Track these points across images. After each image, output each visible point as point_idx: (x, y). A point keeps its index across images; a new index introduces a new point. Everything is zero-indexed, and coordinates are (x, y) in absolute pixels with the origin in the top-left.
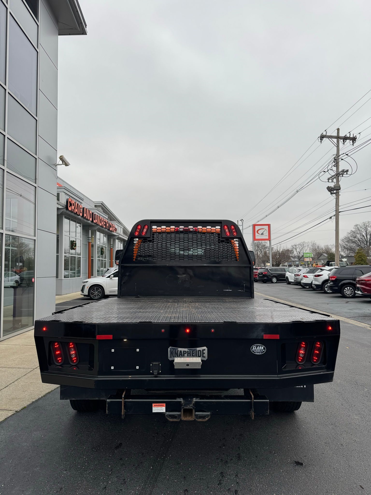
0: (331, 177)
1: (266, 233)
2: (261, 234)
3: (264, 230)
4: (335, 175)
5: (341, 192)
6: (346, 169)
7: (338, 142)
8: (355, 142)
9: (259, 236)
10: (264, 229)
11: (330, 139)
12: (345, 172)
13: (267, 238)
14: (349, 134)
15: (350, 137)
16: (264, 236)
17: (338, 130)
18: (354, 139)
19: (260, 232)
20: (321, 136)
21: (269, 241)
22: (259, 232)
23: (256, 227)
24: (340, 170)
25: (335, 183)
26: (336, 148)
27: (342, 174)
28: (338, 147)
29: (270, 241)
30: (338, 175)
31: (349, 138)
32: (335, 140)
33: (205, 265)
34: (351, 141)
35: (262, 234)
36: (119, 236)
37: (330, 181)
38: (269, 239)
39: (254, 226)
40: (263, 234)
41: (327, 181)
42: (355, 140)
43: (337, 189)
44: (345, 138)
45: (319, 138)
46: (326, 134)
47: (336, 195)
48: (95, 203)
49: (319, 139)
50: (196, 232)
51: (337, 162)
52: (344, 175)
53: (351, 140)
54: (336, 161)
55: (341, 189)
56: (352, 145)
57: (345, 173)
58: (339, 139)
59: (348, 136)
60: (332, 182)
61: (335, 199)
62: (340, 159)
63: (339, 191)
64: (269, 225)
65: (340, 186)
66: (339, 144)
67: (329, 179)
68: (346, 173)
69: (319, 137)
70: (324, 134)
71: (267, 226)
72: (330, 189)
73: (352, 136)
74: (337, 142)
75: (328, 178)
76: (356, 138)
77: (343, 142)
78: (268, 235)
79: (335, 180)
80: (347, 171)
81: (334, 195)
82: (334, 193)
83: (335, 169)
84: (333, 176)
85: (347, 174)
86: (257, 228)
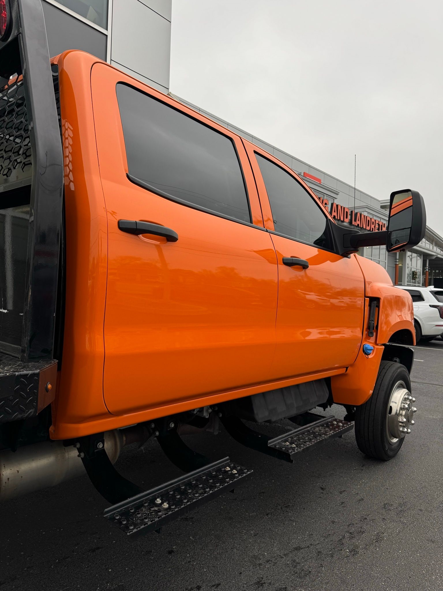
36: (438, 256)
48: (381, 203)
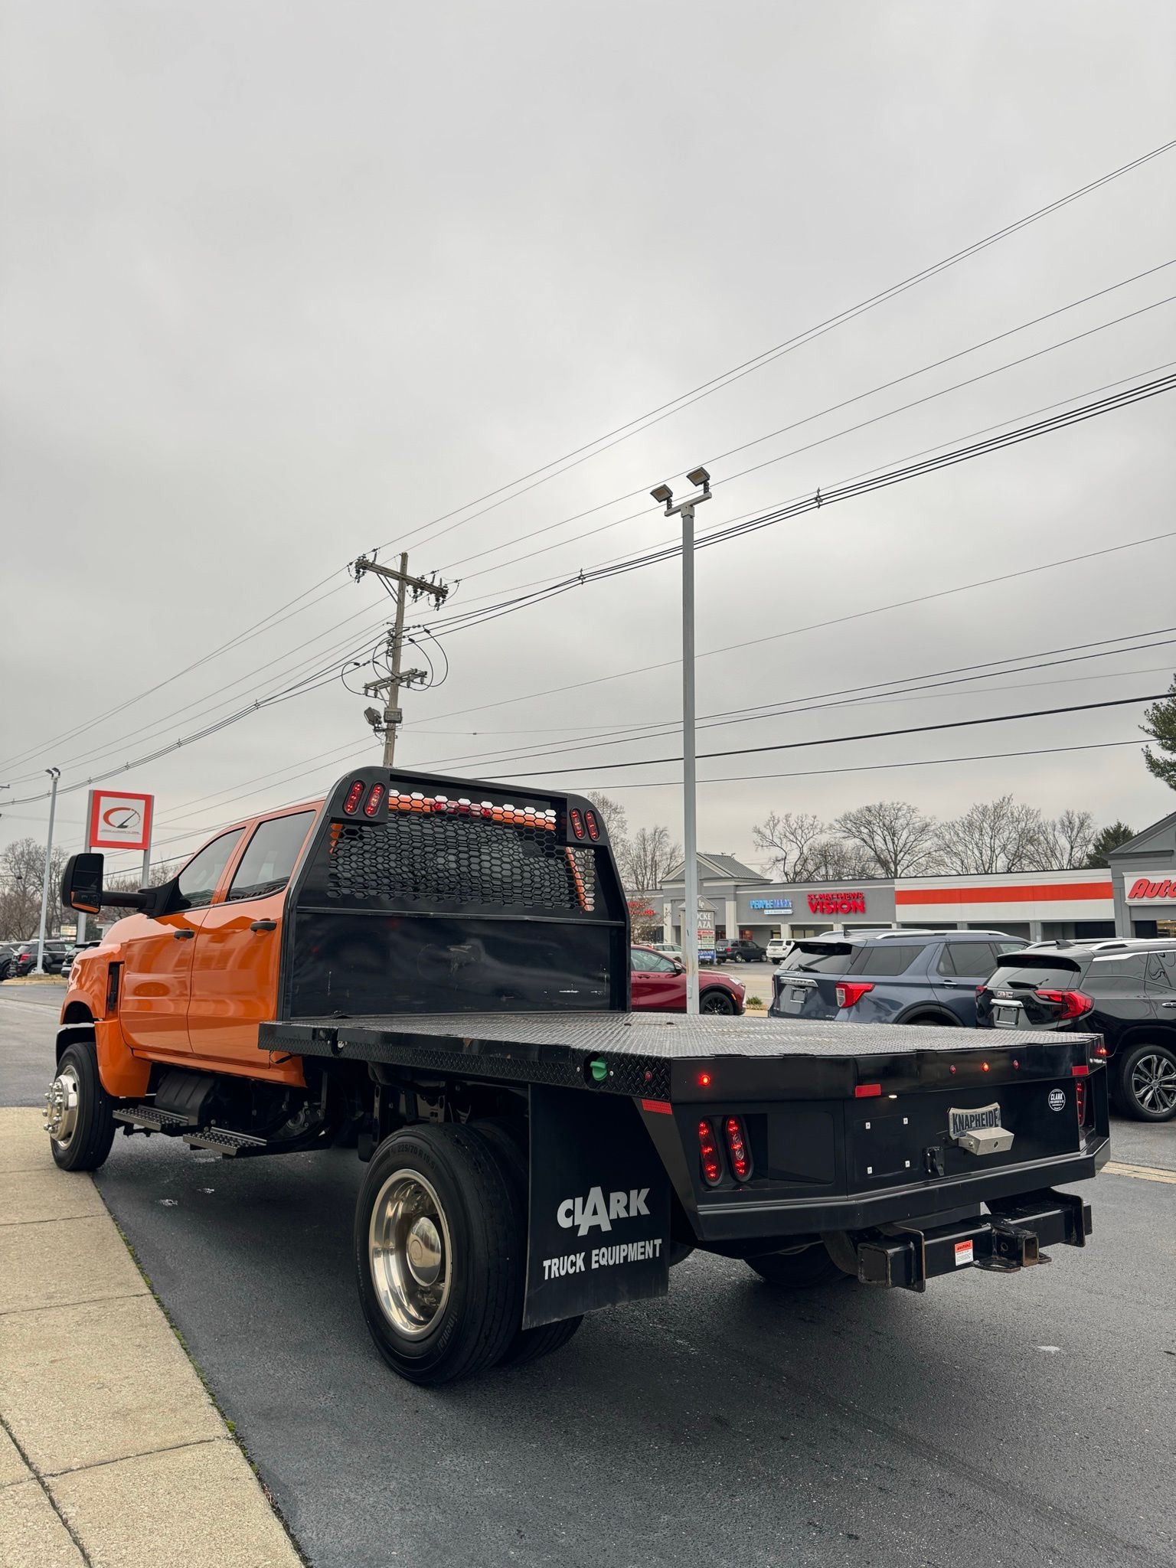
0: (375, 684)
1: (136, 825)
2: (119, 827)
3: (131, 813)
4: (388, 678)
5: (400, 730)
6: (421, 669)
7: (402, 590)
8: (443, 602)
9: (110, 831)
10: (128, 809)
11: (382, 577)
12: (419, 676)
13: (139, 839)
14: (433, 575)
15: (432, 586)
16: (129, 833)
17: (404, 556)
18: (441, 593)
19: (116, 818)
20: (361, 562)
21: (143, 851)
22: (111, 818)
23: (103, 799)
24: (404, 668)
25: (388, 703)
26: (396, 605)
27: (409, 681)
28: (400, 602)
29: (145, 850)
30: (396, 680)
31: (430, 588)
32: (395, 583)
33: (527, 918)
34: (432, 596)
35: (121, 826)
37: (371, 693)
38: (145, 845)
39: (96, 796)
40: (126, 827)
41: (363, 691)
42: (444, 597)
43: (393, 718)
44: (420, 585)
45: (354, 565)
46: (375, 559)
47: (386, 735)
49: (353, 568)
50: (486, 818)
51: (395, 644)
52: (412, 685)
53: (431, 593)
54: (395, 641)
55: (403, 722)
56: (435, 606)
57: (418, 680)
58: (404, 582)
59: (429, 579)
60: (376, 697)
61: (383, 748)
62: (405, 641)
63: (397, 724)
64: (148, 800)
65: (400, 713)
66: (404, 596)
67: (367, 687)
68: (419, 678)
69: (351, 564)
70: (370, 558)
71: (143, 802)
72: (372, 717)
73: (436, 584)
74: (399, 590)
75: (367, 685)
76: (447, 592)
77: (413, 594)
78: (141, 832)
79: (385, 693)
80: (424, 676)
81: (382, 735)
82: (384, 730)
83: (386, 662)
84: (384, 680)
85: (422, 683)
86: (106, 804)
